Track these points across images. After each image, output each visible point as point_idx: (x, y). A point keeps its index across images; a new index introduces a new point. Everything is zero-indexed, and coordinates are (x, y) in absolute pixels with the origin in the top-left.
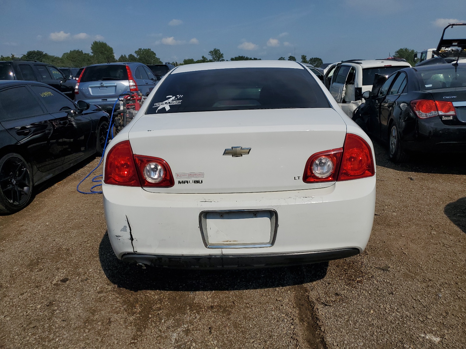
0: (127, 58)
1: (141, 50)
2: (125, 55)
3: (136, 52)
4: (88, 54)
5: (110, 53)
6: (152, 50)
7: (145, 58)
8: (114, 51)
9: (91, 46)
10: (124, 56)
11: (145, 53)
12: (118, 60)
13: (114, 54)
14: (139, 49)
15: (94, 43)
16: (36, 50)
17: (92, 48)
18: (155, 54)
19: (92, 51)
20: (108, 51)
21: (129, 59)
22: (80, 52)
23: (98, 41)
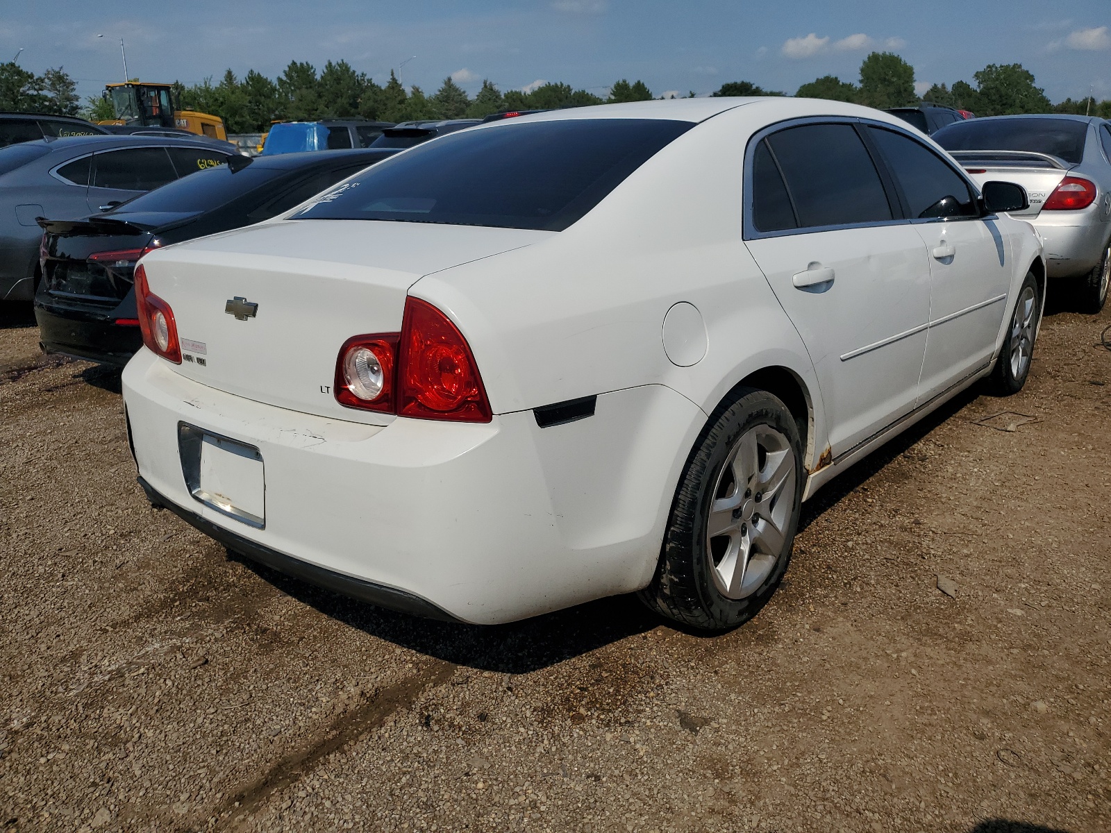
0: (947, 93)
1: (994, 69)
2: (943, 85)
3: (977, 75)
4: (850, 85)
5: (903, 81)
6: (1024, 68)
7: (998, 90)
8: (915, 76)
9: (861, 64)
10: (939, 86)
11: (1002, 77)
12: (922, 98)
13: (914, 84)
14: (989, 67)
15: (869, 58)
16: (739, 81)
17: (862, 70)
18: (1032, 78)
19: (860, 77)
20: (899, 77)
21: (954, 95)
22: (832, 79)
23: (881, 53)
